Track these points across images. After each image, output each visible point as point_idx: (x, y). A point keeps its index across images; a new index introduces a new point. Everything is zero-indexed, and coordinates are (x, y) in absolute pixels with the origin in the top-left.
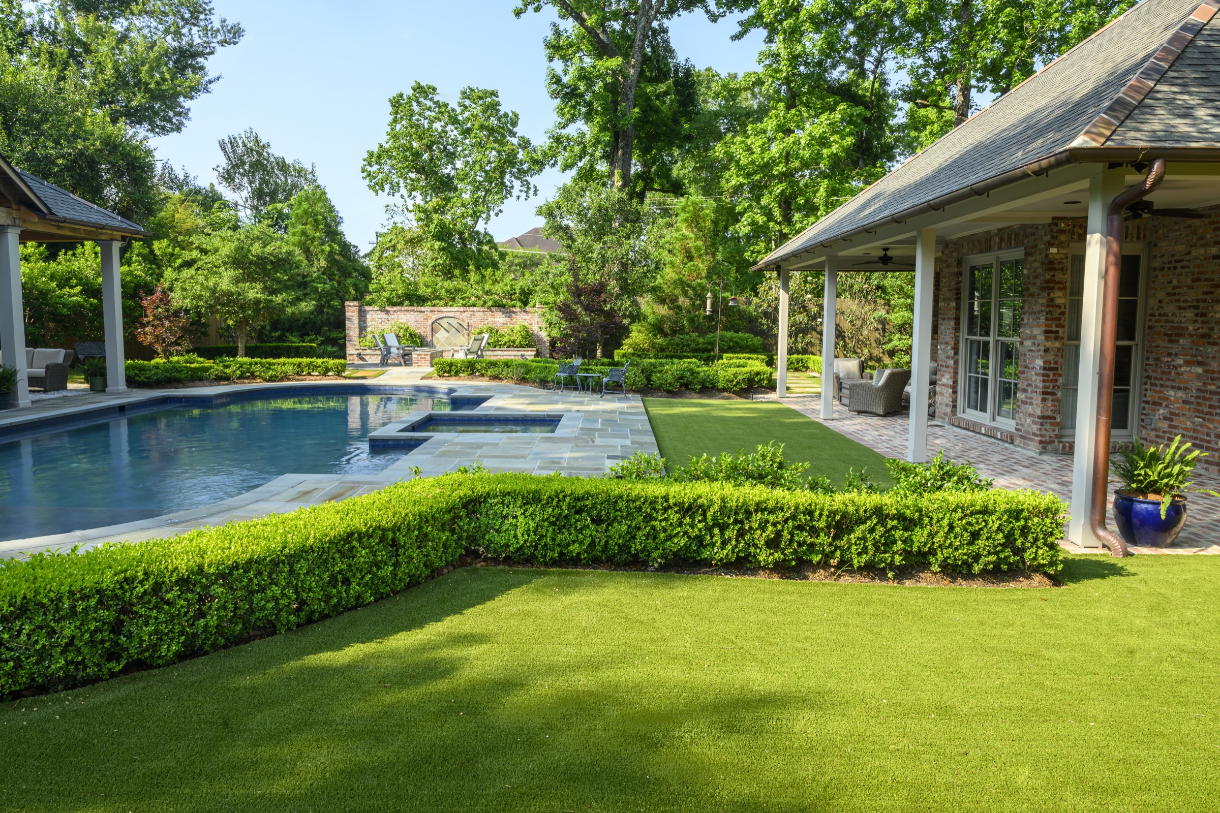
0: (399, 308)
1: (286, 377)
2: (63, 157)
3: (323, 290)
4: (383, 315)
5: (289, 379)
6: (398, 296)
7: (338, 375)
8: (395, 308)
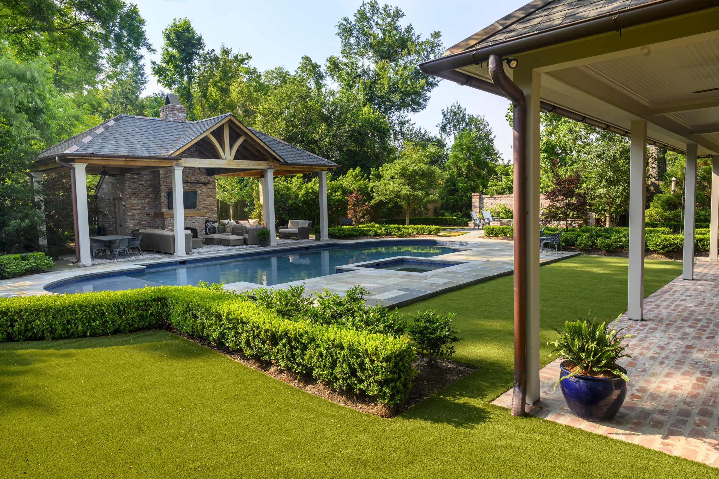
0: (501, 195)
1: (409, 235)
2: (347, 133)
3: (462, 187)
4: (492, 200)
5: (410, 236)
6: (502, 189)
7: (436, 235)
8: (499, 196)
